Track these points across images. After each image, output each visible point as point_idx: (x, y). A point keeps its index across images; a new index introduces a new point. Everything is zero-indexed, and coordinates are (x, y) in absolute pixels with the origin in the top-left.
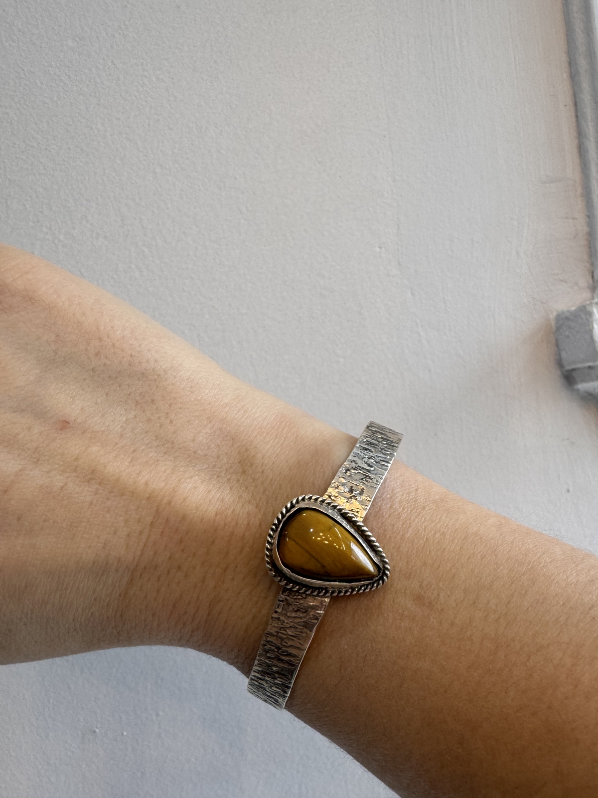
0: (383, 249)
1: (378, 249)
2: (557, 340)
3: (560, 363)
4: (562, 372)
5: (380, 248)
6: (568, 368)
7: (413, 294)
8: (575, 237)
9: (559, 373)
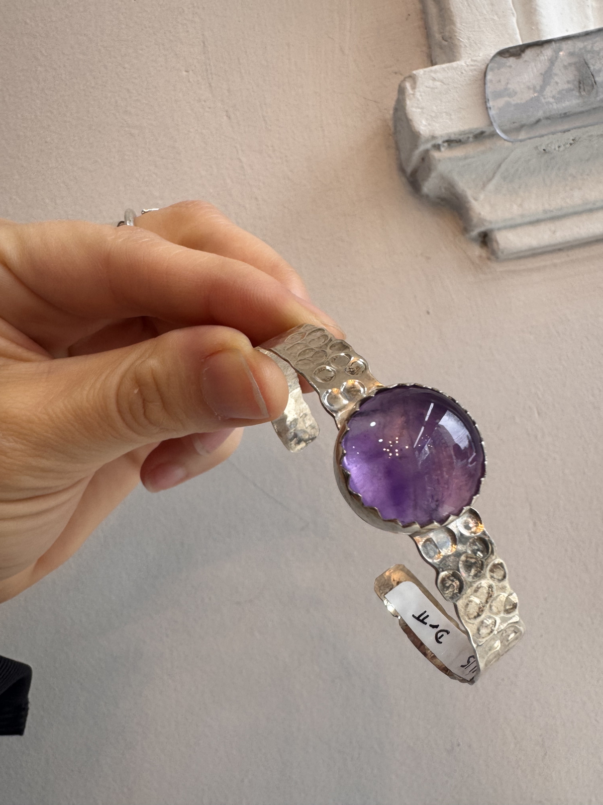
0: (191, 72)
1: (185, 73)
2: (396, 143)
3: (402, 170)
4: (408, 179)
5: (186, 71)
6: (409, 170)
7: (229, 117)
8: (407, 19)
9: (404, 180)
